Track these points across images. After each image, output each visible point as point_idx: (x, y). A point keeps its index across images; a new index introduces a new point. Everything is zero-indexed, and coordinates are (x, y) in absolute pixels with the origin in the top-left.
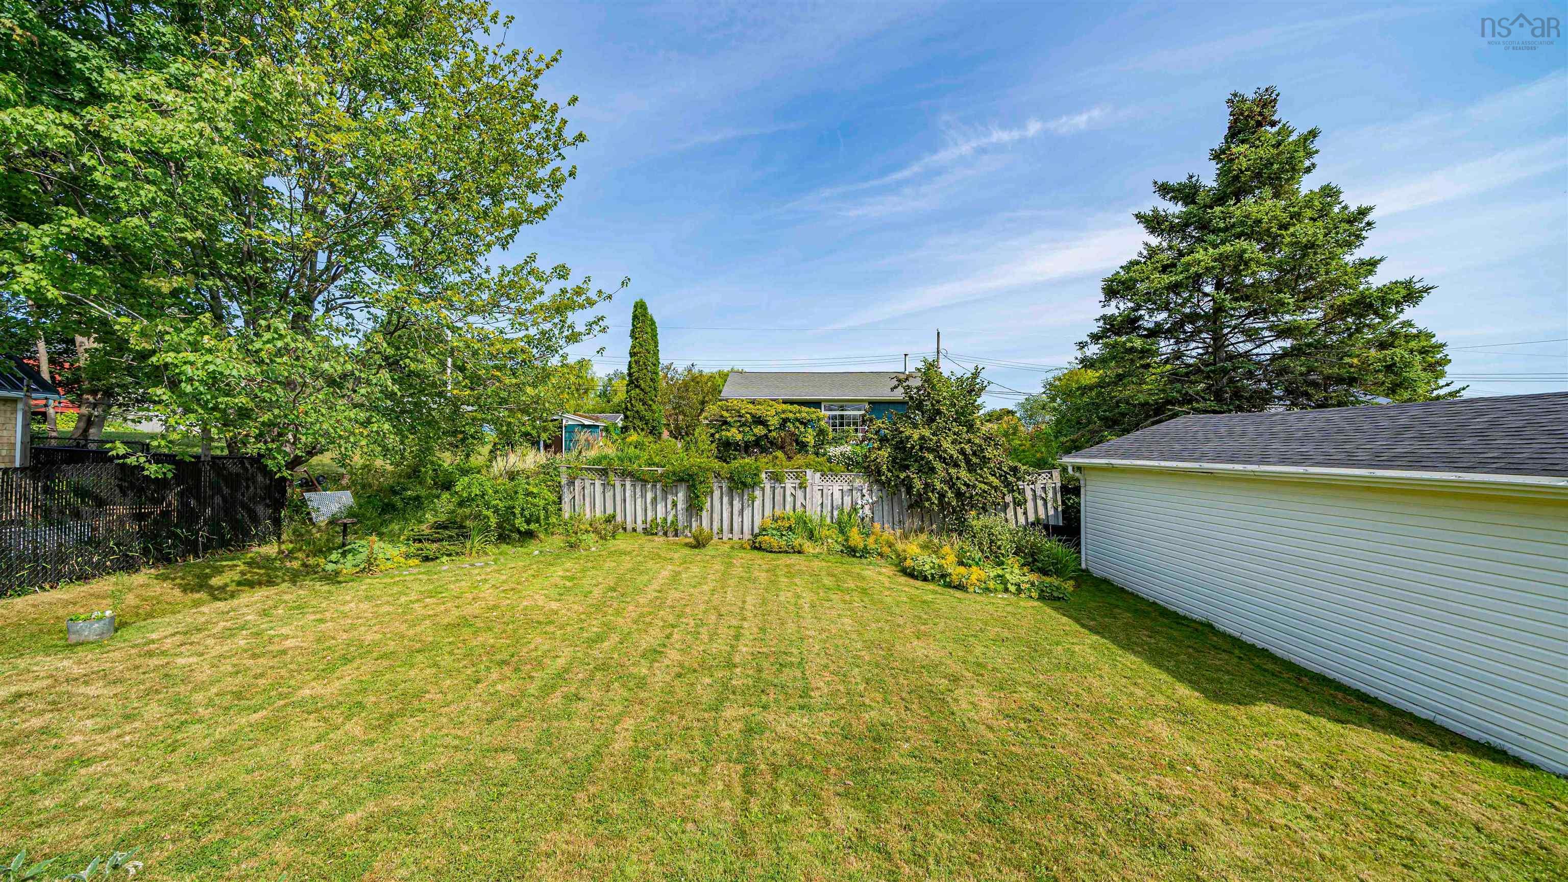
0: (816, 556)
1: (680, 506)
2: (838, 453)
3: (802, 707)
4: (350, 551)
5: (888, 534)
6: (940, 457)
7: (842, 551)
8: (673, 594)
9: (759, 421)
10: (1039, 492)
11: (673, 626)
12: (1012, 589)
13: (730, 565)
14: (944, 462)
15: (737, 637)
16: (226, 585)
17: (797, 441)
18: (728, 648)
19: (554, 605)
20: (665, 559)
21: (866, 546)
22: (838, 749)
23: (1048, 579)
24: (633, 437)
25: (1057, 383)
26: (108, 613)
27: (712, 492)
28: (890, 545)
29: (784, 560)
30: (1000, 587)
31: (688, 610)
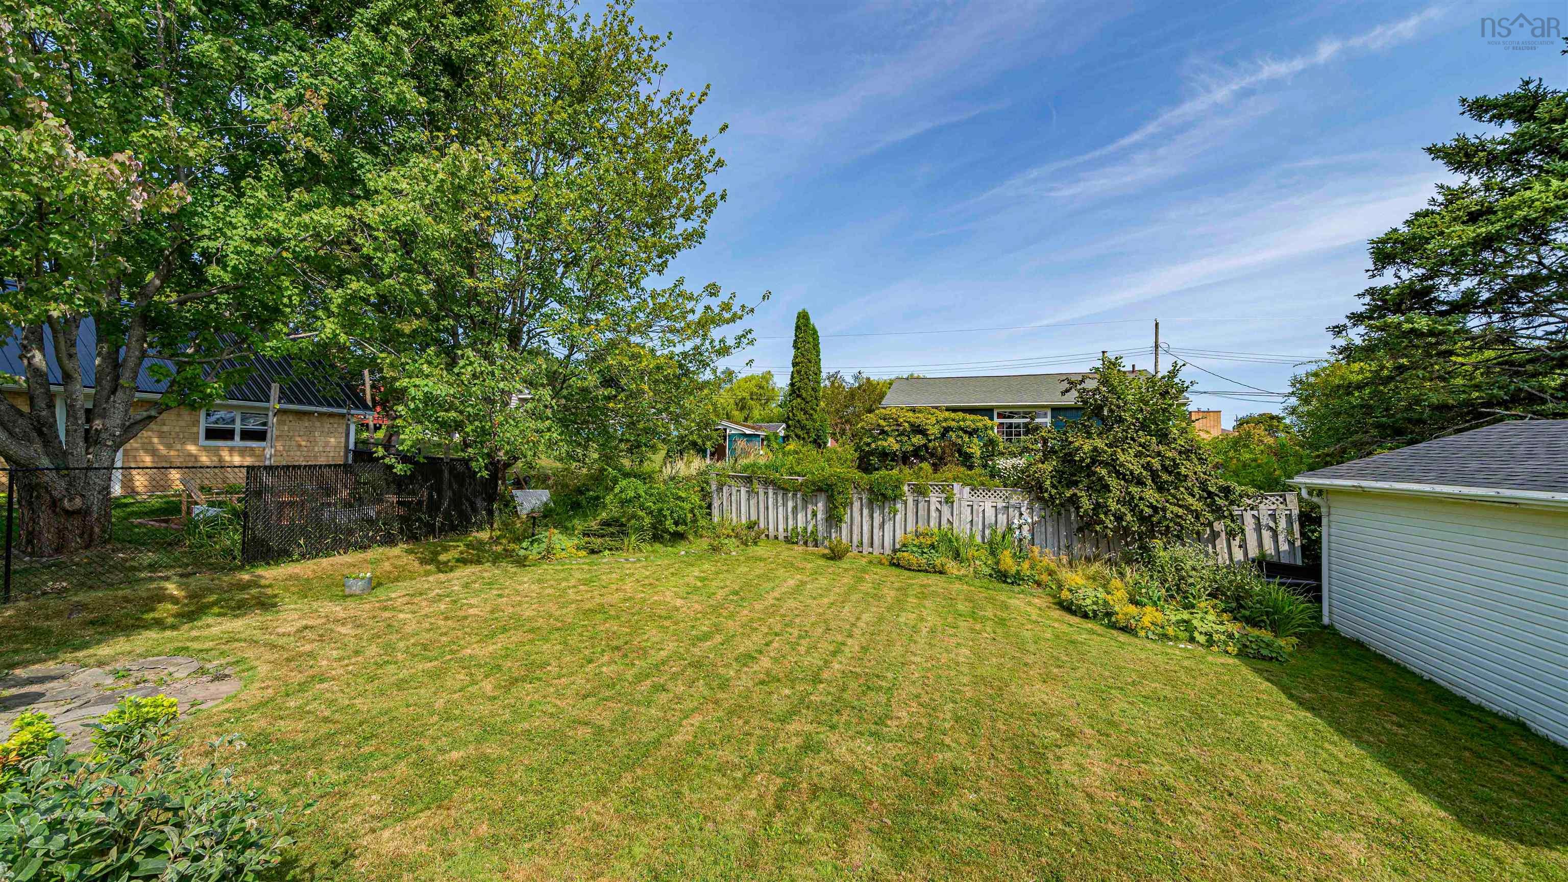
0: (959, 578)
1: (820, 516)
2: (1009, 466)
3: (872, 734)
4: (536, 540)
5: (1048, 560)
6: (1118, 473)
7: (991, 575)
8: (791, 603)
9: (918, 430)
10: (1265, 520)
11: (776, 634)
12: (1202, 639)
13: (861, 579)
14: (1124, 479)
15: (834, 654)
16: (449, 561)
17: (960, 451)
18: (821, 663)
19: (679, 602)
20: (797, 569)
21: (1018, 572)
22: (892, 783)
23: (1256, 632)
24: (792, 446)
25: (1312, 380)
26: (368, 575)
27: (852, 504)
28: (1051, 573)
29: (922, 578)
30: (1184, 635)
31: (797, 621)
